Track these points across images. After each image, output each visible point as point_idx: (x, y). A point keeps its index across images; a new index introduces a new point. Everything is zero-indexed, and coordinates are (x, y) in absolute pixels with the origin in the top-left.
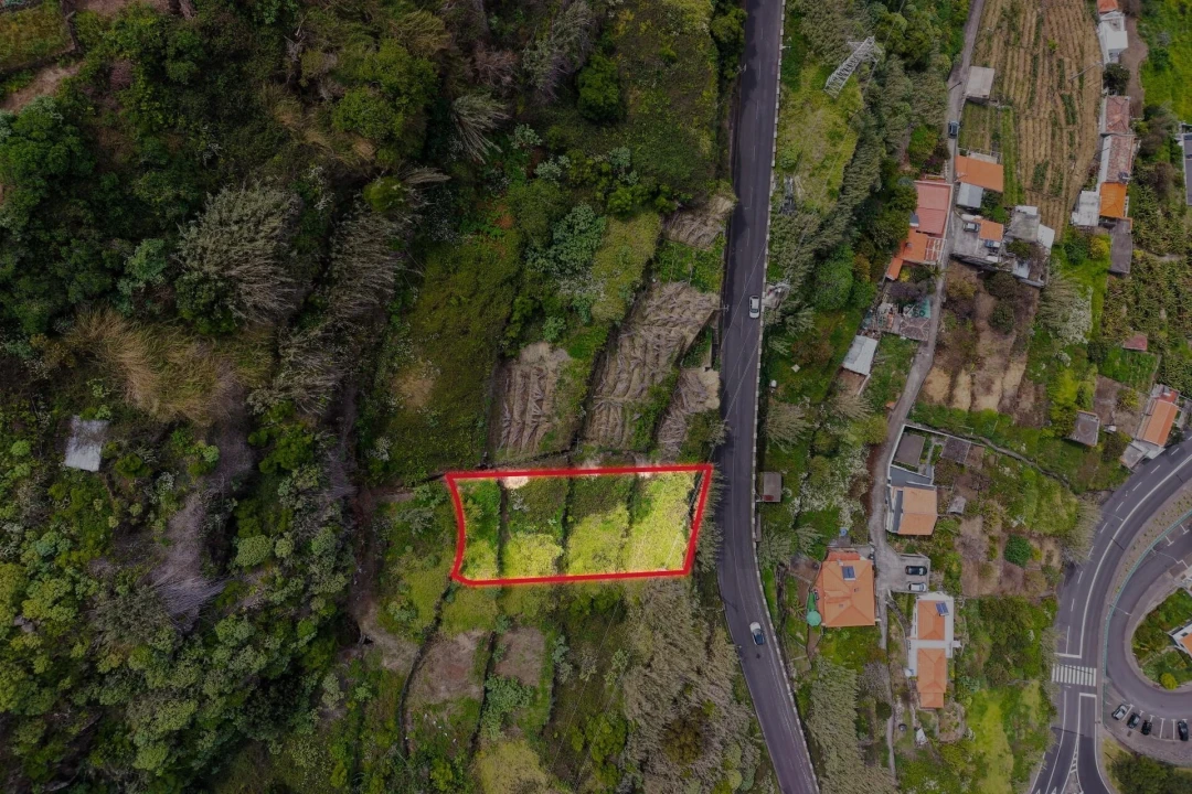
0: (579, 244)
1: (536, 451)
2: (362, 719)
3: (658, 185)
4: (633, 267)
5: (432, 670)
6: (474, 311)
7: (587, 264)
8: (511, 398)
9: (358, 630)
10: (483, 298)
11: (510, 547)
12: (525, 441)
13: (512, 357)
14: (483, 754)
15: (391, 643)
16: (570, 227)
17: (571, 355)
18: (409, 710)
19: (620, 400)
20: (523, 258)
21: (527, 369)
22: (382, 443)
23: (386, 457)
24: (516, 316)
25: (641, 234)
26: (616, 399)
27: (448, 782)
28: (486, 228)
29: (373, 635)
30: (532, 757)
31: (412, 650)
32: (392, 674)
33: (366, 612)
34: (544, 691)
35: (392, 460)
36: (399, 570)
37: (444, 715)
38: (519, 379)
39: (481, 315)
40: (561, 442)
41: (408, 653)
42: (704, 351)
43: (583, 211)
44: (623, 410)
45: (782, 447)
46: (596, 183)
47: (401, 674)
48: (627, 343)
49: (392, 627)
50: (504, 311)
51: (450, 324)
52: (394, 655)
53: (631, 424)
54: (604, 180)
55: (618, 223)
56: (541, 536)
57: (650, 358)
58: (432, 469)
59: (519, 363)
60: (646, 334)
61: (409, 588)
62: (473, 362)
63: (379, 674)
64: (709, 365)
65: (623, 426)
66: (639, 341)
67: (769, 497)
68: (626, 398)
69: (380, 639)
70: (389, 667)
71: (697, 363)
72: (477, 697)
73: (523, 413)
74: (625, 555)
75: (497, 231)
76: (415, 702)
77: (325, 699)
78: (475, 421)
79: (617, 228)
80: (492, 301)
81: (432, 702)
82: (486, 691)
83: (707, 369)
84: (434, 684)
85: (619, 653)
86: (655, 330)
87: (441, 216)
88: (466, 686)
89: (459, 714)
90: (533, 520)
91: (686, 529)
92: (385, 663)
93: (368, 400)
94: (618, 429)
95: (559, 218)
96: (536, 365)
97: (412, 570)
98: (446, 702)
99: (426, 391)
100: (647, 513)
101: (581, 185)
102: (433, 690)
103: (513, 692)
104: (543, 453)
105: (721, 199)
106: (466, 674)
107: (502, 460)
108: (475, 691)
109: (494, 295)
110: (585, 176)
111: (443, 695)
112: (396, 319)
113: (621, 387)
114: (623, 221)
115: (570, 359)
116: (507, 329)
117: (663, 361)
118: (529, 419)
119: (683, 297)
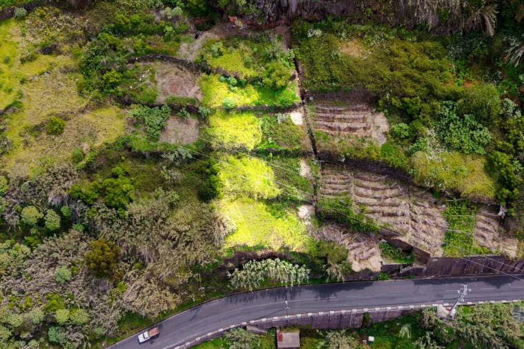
0: (463, 136)
1: (314, 130)
2: (152, 33)
3: (516, 187)
4: (453, 178)
5: (176, 74)
6: (408, 71)
7: (449, 146)
8: (349, 112)
9: (206, 30)
10: (417, 75)
11: (252, 117)
12: (321, 123)
13: (378, 106)
14: (118, 109)
15: (196, 47)
16: (473, 128)
17: (384, 146)
18: (152, 64)
19: (352, 191)
20: (447, 98)
21: (369, 120)
22: (318, 32)
23: (310, 35)
24: (407, 100)
25: (478, 183)
26: (352, 188)
27: (108, 79)
28: (461, 74)
29: (201, 38)
30: (112, 138)
31: (192, 58)
32: (178, 48)
33: (216, 34)
34: (156, 146)
35: (308, 39)
36: (242, 46)
37: (148, 81)
38: (362, 116)
39: (406, 76)
40: (322, 145)
41: (190, 56)
42: (395, 258)
43: (486, 134)
44: (346, 193)
45: (322, 343)
46: (509, 141)
47: (177, 53)
48: (395, 192)
49: (207, 45)
50: (410, 91)
51: (397, 59)
52: (189, 50)
53: (336, 200)
54: (511, 146)
55: (483, 166)
56: (261, 134)
57: (387, 210)
58: (303, 62)
59: (373, 113)
60: (404, 205)
61: (231, 52)
62: (373, 76)
63: (178, 41)
64: (384, 263)
65: (334, 194)
66: (398, 201)
67: (281, 338)
68: (354, 195)
69: (199, 42)
70: (182, 47)
71: (384, 254)
72: (157, 100)
73: (340, 120)
74: (245, 198)
75: (461, 81)
76: (157, 66)
77: (168, 9)
78: (335, 80)
79: (479, 164)
80: (416, 82)
81: (156, 75)
82: (160, 107)
83: (381, 262)
84: (167, 76)
85: (177, 197)
86: (407, 212)
87: (464, 46)
88: (165, 93)
89: (147, 90)
90: (271, 128)
91: (262, 248)
92: (185, 45)
93: (343, 22)
94: (331, 191)
95: (479, 118)
96: (372, 125)
97: (242, 53)
98: (156, 82)
99: (351, 54)
100: (274, 214)
101: (504, 131)
102: (163, 75)
103: (158, 122)
104: (314, 134)
105: (516, 247)
106: (172, 94)
107: (308, 110)
108: (161, 99)
109: (419, 82)
110: (511, 131)
111: (160, 81)
112: (395, 30)
113: (362, 190)
114: (485, 167)
115: (380, 145)
116: (397, 97)
117: (385, 220)
118: (336, 124)
119: (435, 230)
